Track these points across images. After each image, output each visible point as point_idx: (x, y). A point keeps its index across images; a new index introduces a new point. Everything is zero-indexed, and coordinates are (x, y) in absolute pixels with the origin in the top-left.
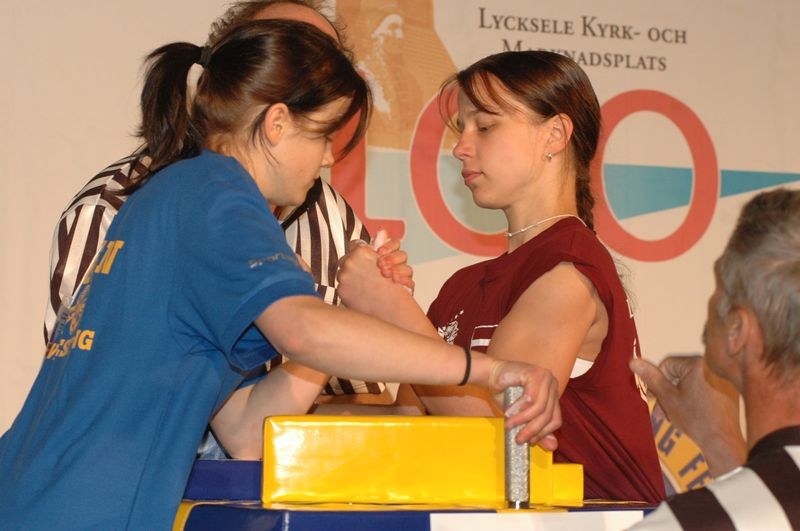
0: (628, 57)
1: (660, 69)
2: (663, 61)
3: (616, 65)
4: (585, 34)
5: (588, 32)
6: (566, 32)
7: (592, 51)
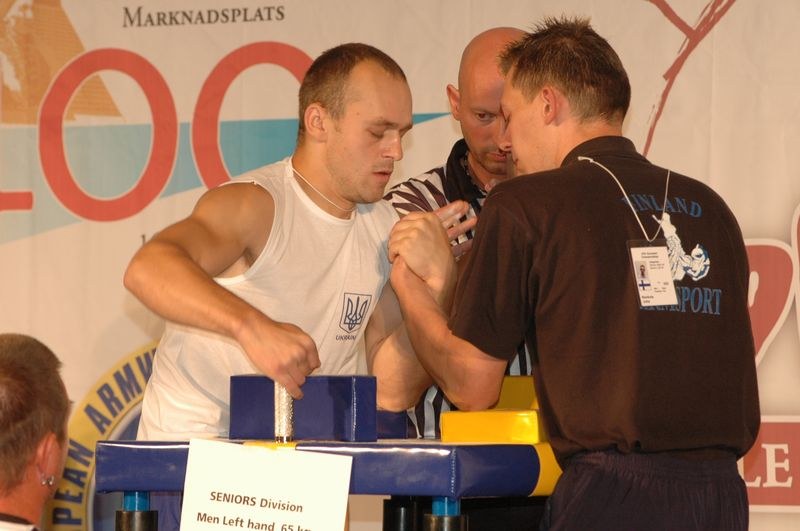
2: (281, 10)
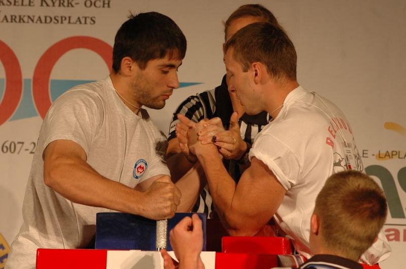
0: (70, 17)
1: (91, 23)
3: (62, 23)
4: (42, 5)
5: (44, 4)
6: (30, 5)
7: (46, 15)
